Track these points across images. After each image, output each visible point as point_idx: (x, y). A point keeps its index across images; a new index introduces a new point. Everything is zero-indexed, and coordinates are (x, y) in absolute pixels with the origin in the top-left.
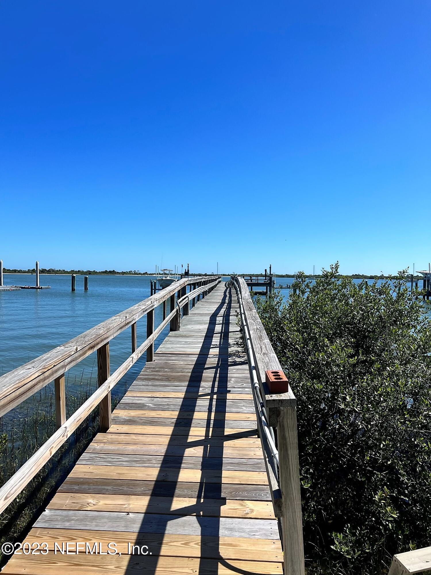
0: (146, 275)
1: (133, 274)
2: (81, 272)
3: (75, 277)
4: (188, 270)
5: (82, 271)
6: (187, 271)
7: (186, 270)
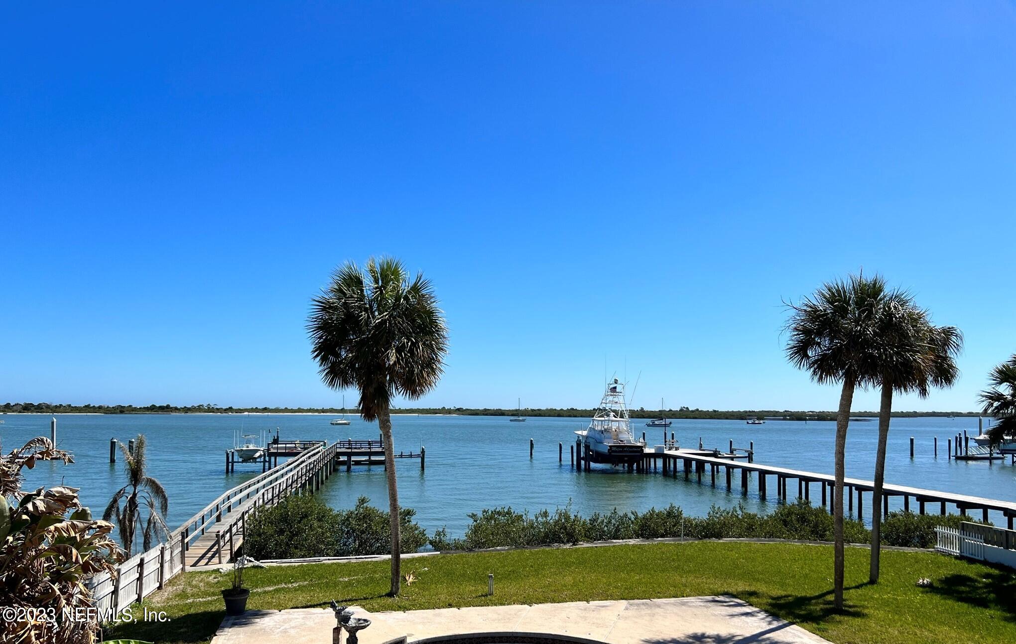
1: (205, 412)
2: (105, 409)
3: (116, 443)
4: (278, 437)
5: (106, 407)
6: (276, 438)
7: (274, 437)
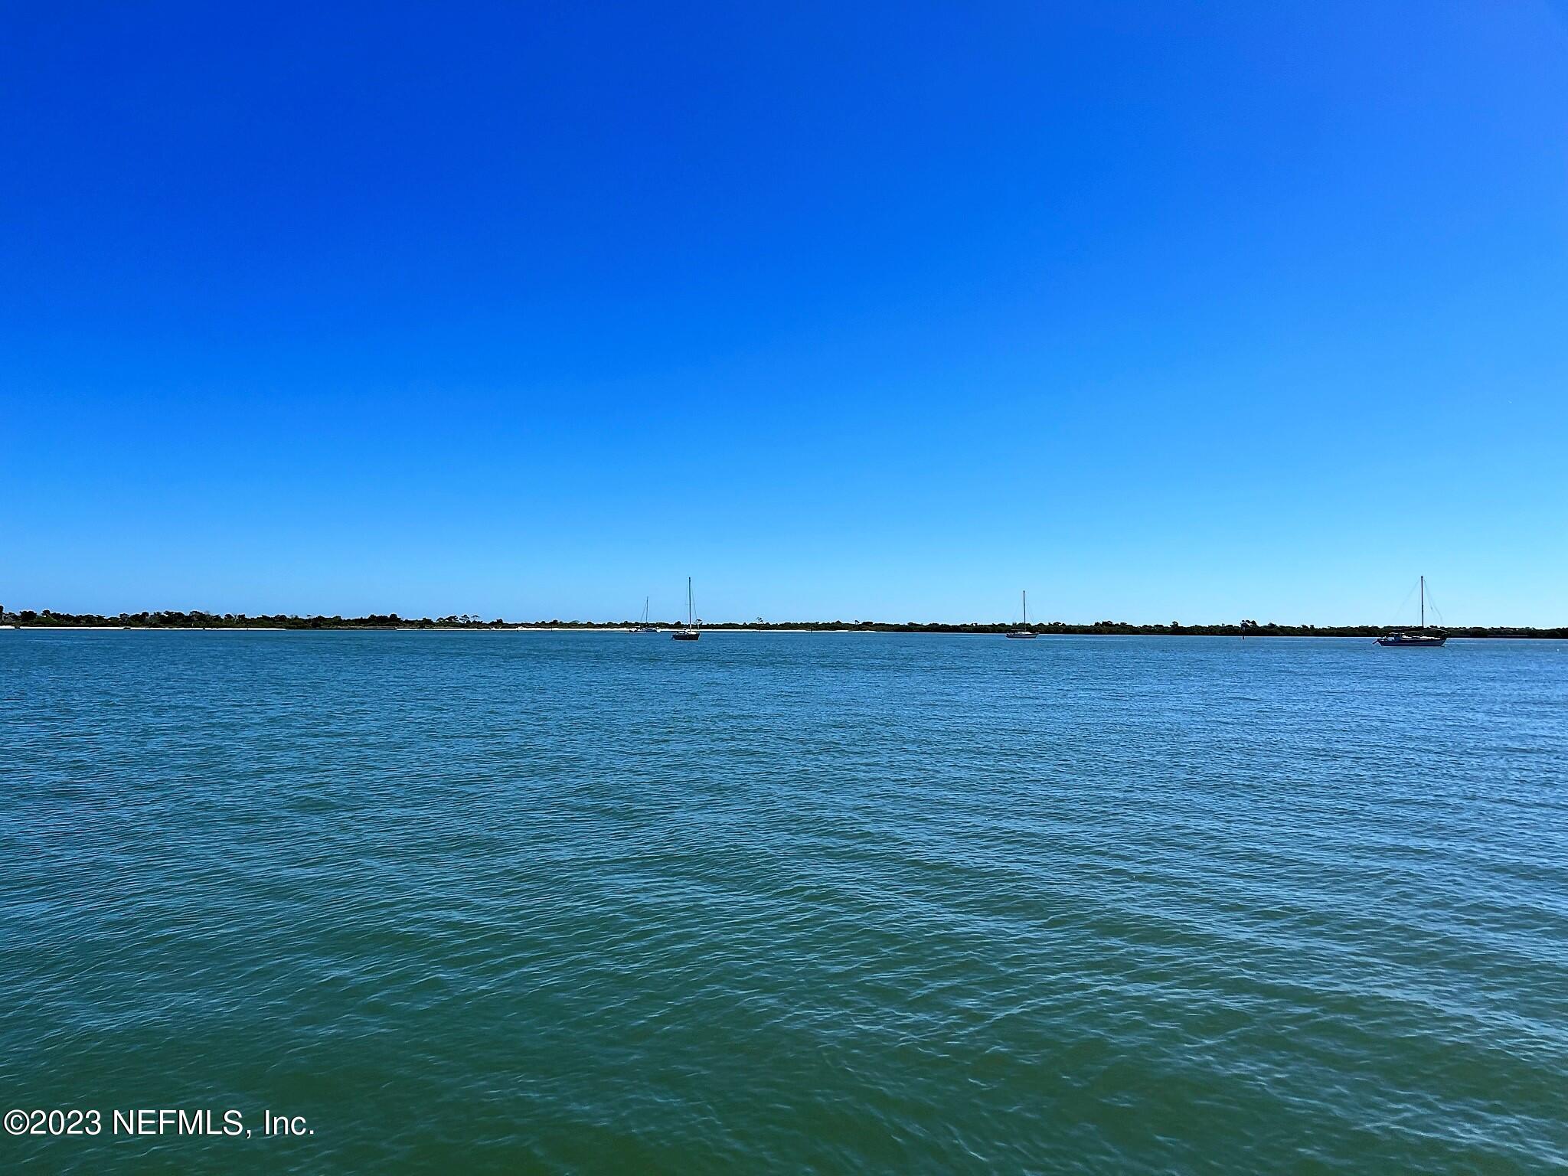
0: (494, 629)
1: (462, 626)
